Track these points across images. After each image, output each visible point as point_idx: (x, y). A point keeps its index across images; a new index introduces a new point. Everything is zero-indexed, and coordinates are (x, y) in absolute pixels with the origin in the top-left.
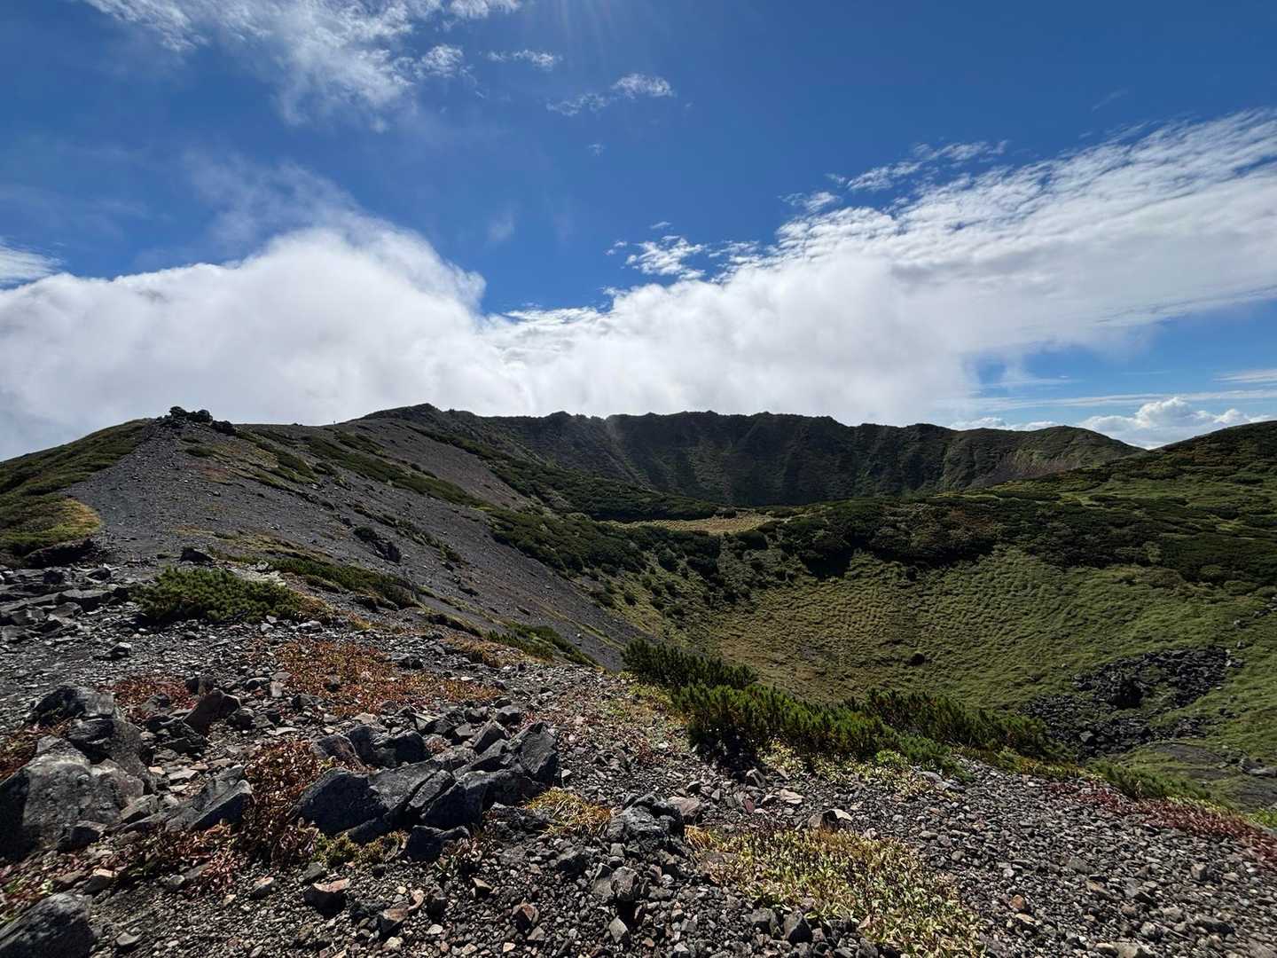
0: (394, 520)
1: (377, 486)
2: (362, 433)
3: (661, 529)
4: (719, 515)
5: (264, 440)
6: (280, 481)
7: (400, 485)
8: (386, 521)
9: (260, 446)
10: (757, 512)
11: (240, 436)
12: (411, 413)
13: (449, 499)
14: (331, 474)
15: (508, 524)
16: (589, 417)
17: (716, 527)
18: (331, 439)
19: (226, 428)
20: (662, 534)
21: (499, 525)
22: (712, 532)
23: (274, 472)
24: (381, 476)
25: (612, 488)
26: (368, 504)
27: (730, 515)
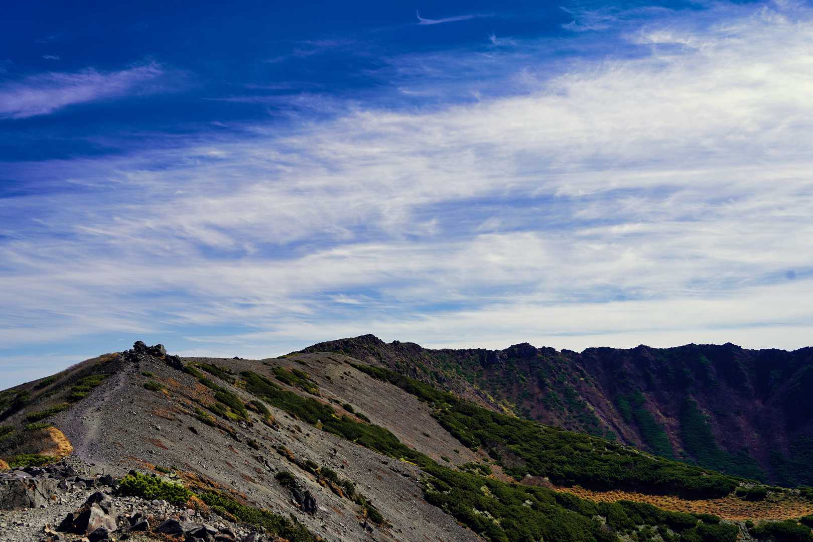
0: (316, 467)
1: (305, 428)
2: (299, 368)
3: (647, 507)
4: (740, 494)
5: (206, 375)
6: (212, 417)
7: (330, 428)
8: (308, 467)
9: (203, 382)
10: (803, 494)
11: (186, 370)
12: (352, 346)
13: (380, 448)
14: (262, 412)
15: (442, 483)
16: (559, 350)
17: (733, 513)
18: (266, 373)
19: (174, 362)
20: (649, 515)
21: (433, 483)
22: (727, 519)
23: (211, 409)
24: (311, 417)
25: (581, 445)
26: (292, 446)
27: (755, 496)
